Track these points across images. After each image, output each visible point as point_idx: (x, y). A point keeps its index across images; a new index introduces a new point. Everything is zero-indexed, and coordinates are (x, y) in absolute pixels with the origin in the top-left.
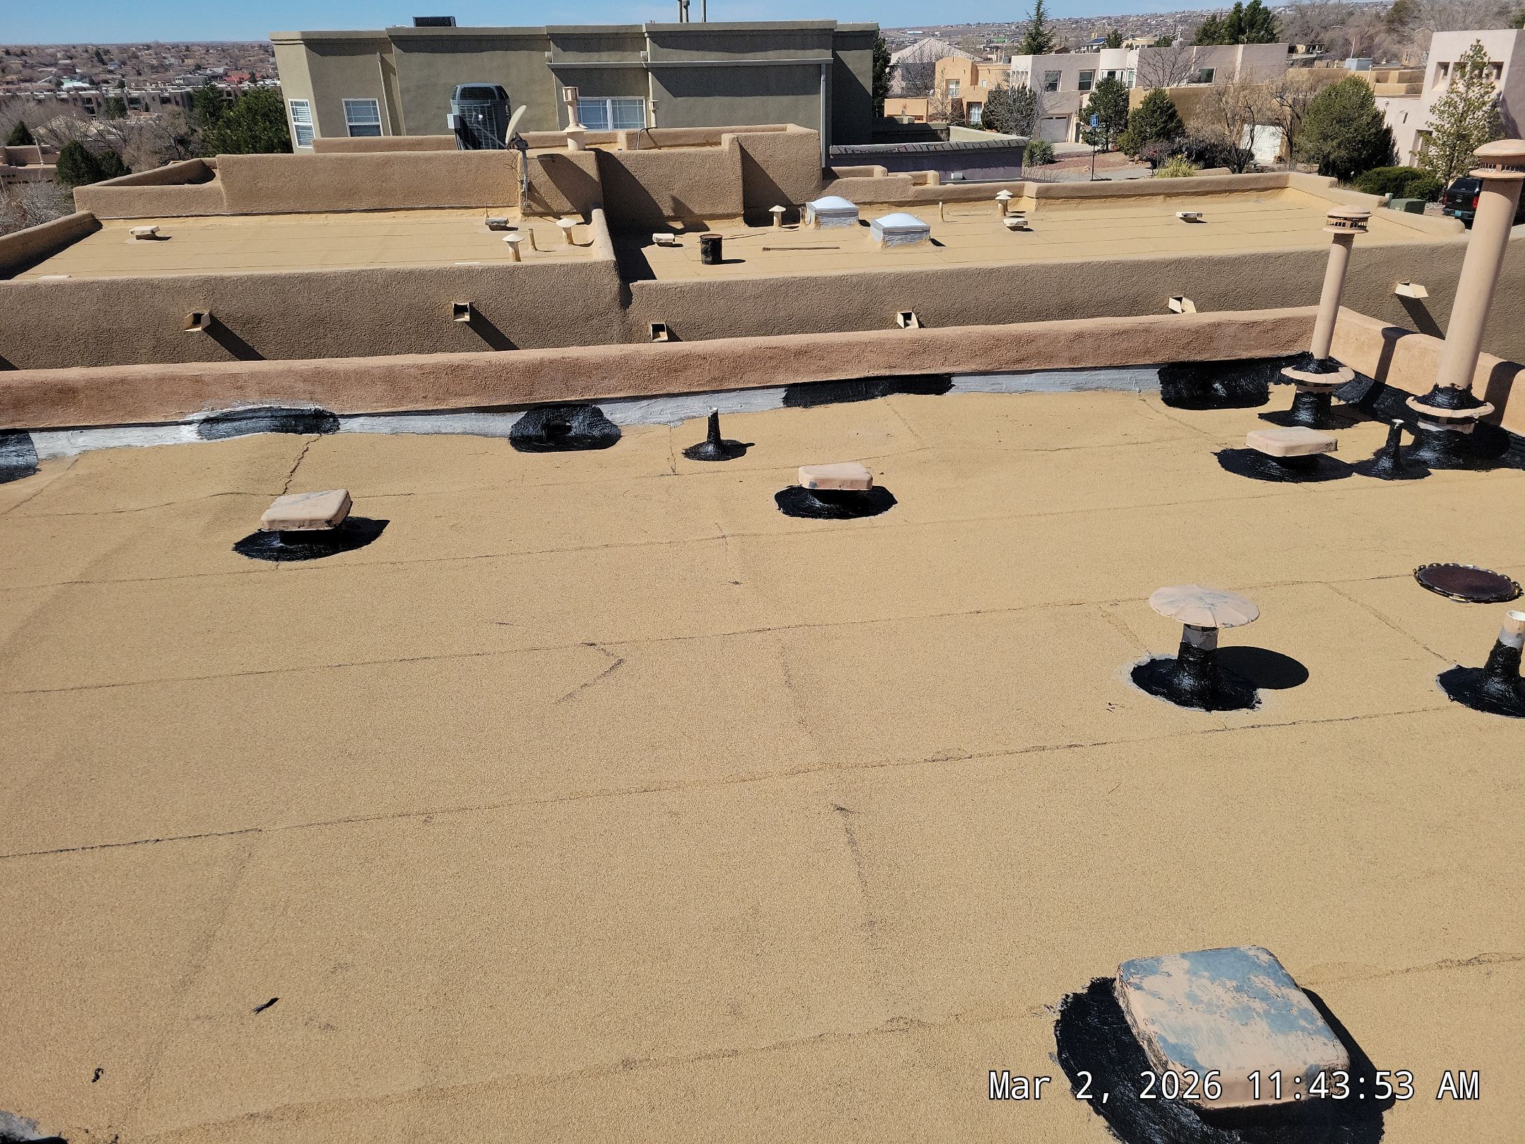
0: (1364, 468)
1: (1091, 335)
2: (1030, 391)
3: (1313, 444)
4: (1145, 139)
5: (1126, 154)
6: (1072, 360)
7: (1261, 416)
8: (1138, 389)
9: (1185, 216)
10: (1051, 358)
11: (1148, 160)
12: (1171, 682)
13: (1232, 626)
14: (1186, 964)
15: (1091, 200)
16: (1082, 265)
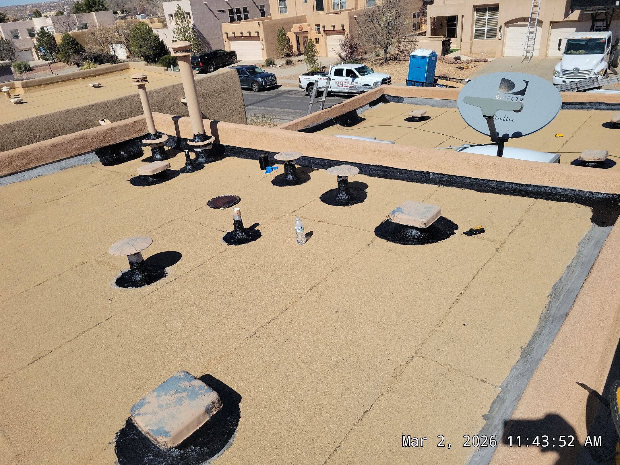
0: (183, 171)
1: (58, 144)
2: (40, 176)
3: (161, 167)
4: (69, 55)
5: (64, 62)
6: (54, 157)
7: (143, 161)
8: (90, 163)
9: (94, 85)
10: (43, 159)
11: (75, 64)
12: (132, 279)
13: (144, 249)
14: (155, 394)
15: (50, 85)
16: (54, 114)
